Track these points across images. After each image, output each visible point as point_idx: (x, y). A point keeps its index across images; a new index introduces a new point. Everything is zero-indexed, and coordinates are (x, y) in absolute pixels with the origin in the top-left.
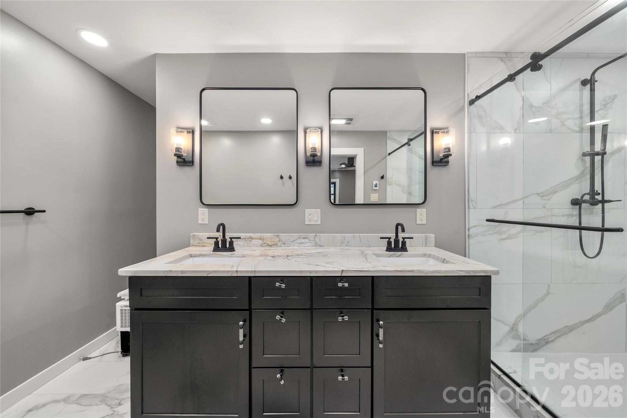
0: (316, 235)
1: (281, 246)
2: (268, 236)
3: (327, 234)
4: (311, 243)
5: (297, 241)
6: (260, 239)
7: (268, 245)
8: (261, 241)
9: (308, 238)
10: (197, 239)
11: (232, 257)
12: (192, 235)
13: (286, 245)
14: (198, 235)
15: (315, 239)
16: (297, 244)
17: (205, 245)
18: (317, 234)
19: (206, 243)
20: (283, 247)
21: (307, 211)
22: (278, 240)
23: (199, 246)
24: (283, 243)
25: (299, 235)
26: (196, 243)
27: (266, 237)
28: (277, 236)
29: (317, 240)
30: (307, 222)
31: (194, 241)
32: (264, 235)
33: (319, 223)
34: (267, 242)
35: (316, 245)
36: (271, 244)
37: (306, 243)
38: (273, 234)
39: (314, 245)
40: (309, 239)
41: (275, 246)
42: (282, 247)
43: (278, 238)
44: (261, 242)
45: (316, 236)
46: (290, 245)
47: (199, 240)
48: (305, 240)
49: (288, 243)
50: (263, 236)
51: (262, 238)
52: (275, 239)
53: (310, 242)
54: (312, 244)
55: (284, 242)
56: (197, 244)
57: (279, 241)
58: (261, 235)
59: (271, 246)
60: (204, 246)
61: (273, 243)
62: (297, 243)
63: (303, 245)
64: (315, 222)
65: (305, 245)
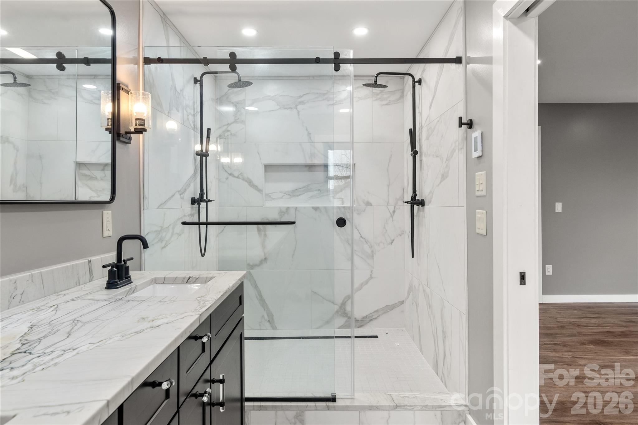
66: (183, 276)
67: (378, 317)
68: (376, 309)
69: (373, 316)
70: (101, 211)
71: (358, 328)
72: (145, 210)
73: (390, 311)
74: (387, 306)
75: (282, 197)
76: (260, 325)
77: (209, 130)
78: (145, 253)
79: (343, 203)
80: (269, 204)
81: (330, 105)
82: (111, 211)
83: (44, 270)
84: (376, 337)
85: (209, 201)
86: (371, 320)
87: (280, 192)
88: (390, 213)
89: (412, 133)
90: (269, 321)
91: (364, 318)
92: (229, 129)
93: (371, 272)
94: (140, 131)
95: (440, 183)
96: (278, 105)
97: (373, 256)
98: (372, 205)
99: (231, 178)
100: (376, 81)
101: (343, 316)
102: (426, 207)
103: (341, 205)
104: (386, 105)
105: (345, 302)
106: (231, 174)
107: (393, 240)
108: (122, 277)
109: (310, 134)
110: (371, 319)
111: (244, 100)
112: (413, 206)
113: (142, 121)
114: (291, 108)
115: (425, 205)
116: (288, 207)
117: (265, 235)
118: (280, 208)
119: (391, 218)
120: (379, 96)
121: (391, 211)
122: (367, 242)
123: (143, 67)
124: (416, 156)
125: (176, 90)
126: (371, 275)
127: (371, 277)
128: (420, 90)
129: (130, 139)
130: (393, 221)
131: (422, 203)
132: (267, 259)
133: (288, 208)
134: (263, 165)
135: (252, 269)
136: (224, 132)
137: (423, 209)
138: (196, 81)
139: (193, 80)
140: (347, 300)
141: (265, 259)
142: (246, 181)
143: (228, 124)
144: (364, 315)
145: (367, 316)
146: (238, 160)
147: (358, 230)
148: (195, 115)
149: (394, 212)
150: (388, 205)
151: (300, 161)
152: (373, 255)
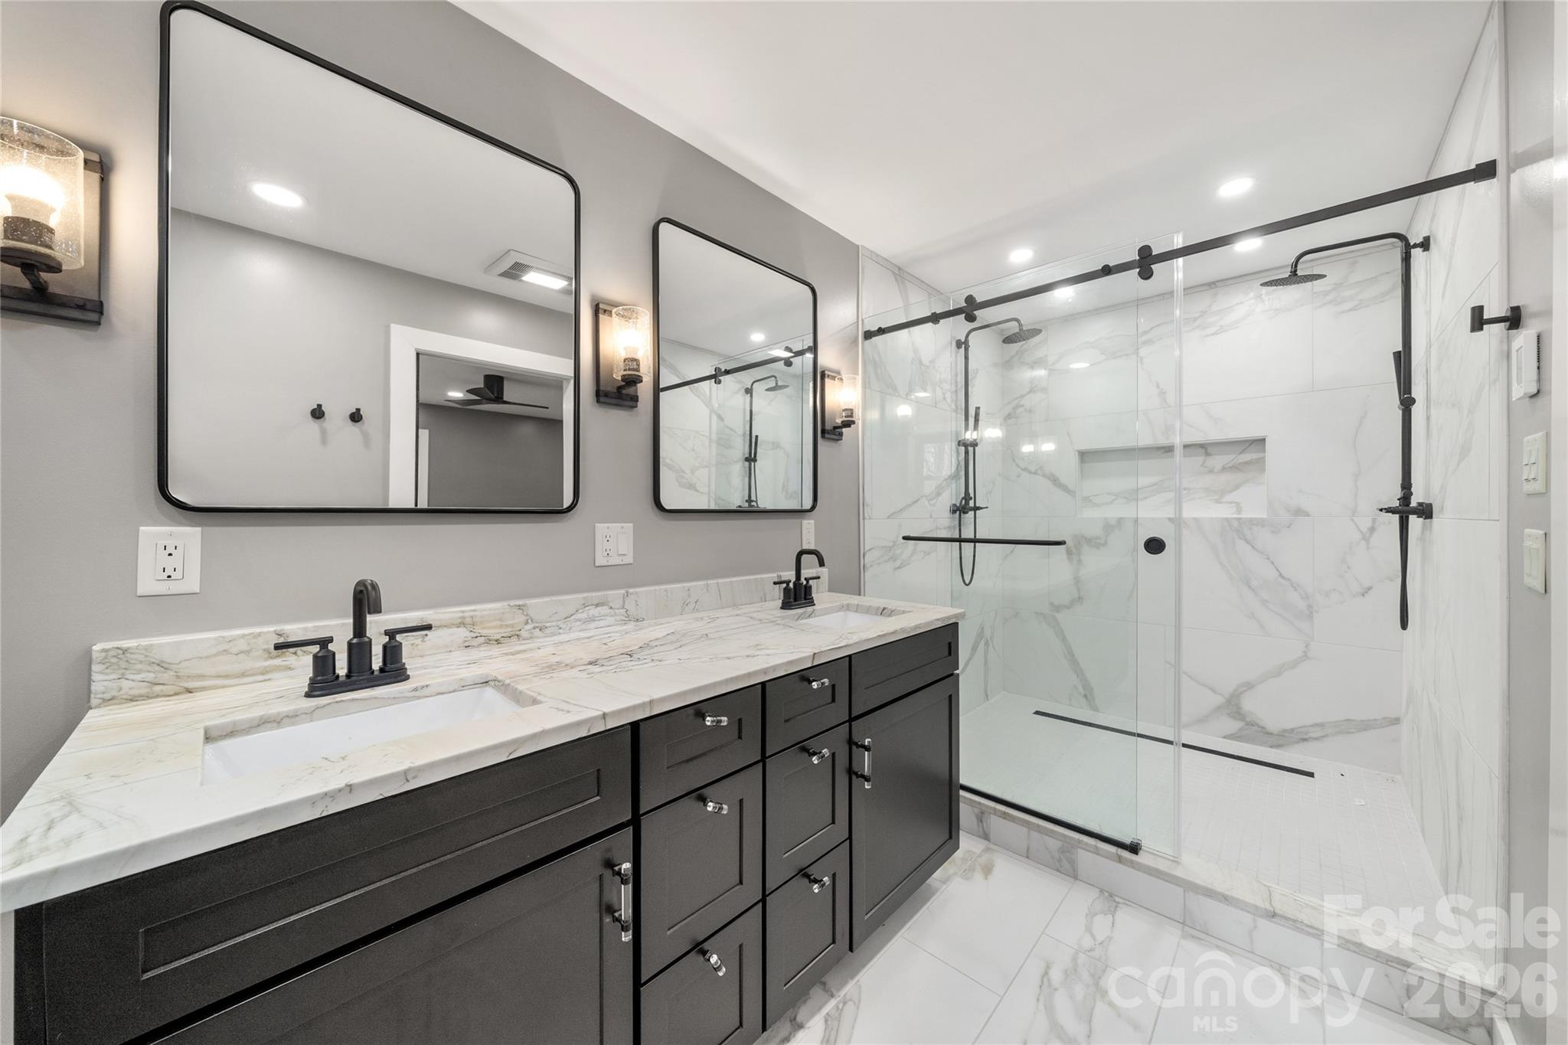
0: (627, 592)
1: (531, 638)
2: (490, 609)
3: (652, 588)
4: (615, 614)
5: (579, 616)
6: (462, 624)
7: (489, 641)
8: (465, 629)
9: (608, 602)
10: (139, 666)
11: (419, 698)
12: (104, 650)
13: (548, 631)
14: (148, 648)
15: (626, 602)
16: (578, 623)
17: (190, 685)
18: (631, 590)
19: (202, 677)
20: (538, 637)
21: (601, 528)
22: (523, 618)
23: (158, 696)
24: (537, 627)
25: (584, 598)
26: (133, 684)
27: (482, 617)
28: (519, 607)
29: (630, 605)
30: (601, 561)
31: (122, 677)
32: (474, 611)
33: (629, 559)
34: (485, 632)
35: (629, 618)
36: (498, 637)
37: (602, 617)
38: (506, 604)
39: (622, 620)
40: (611, 604)
41: (514, 639)
42: (536, 640)
43: (523, 614)
44: (462, 633)
45: (627, 596)
46: (561, 631)
47: (157, 668)
48: (599, 608)
49: (554, 624)
50: (472, 614)
51: (468, 620)
52: (514, 618)
53: (612, 614)
54: (618, 618)
55: (540, 625)
56: (144, 691)
57: (527, 623)
58: (463, 612)
59: (498, 641)
60: (189, 691)
61: (506, 632)
62: (579, 620)
63: (596, 624)
64: (621, 558)
65: (602, 623)
66: (877, 605)
67: (1323, 737)
68: (1319, 721)
69: (1308, 732)
70: (799, 520)
71: (1271, 747)
72: (866, 521)
73: (1358, 732)
74: (1348, 720)
75: (1112, 502)
76: (1070, 699)
77: (978, 409)
78: (866, 574)
79: (1239, 510)
80: (1090, 513)
81: (1207, 336)
82: (813, 521)
83: (720, 581)
84: (1311, 775)
85: (979, 508)
86: (1305, 740)
87: (1109, 494)
88: (1362, 532)
89: (1403, 361)
90: (1085, 696)
91: (1285, 731)
92: (1021, 403)
93: (1306, 646)
94: (848, 424)
95: (1458, 465)
96: (1102, 354)
97: (1310, 617)
98: (1308, 516)
99: (1025, 474)
100: (1296, 271)
101: (1234, 718)
102: (1435, 519)
103: (1235, 516)
104: (1351, 310)
105: (1241, 693)
106: (1025, 470)
107: (1370, 589)
108: (801, 598)
109: (1164, 393)
110: (1305, 737)
111: (1046, 356)
112: (1407, 518)
113: (850, 412)
114: (1127, 355)
115: (1434, 516)
116: (1121, 518)
117: (1080, 561)
118: (1106, 519)
119: (1363, 542)
120: (1329, 298)
121: (1364, 529)
122: (1295, 587)
123: (863, 344)
124: (1410, 410)
125: (921, 363)
126: (1304, 652)
127: (1305, 656)
128: (1428, 263)
129: (841, 434)
130: (1368, 548)
131: (1426, 512)
132: (1083, 599)
133: (1120, 520)
134: (1077, 453)
135: (1058, 612)
136: (1014, 408)
137: (1431, 523)
138: (959, 344)
139: (954, 344)
140: (1245, 691)
141: (1079, 598)
142: (1049, 479)
143: (1022, 396)
144: (1288, 726)
145: (1292, 730)
146: (1048, 447)
147: (1272, 563)
148: (958, 392)
149: (1372, 529)
150: (1353, 516)
151: (1146, 441)
152: (1311, 613)
